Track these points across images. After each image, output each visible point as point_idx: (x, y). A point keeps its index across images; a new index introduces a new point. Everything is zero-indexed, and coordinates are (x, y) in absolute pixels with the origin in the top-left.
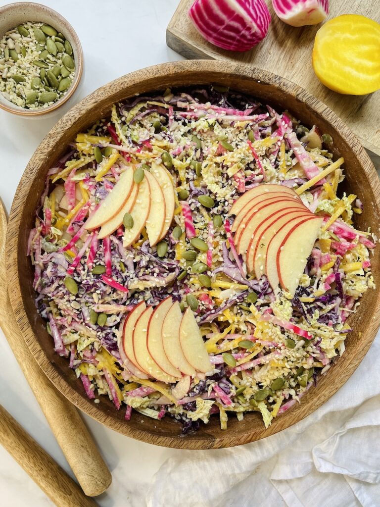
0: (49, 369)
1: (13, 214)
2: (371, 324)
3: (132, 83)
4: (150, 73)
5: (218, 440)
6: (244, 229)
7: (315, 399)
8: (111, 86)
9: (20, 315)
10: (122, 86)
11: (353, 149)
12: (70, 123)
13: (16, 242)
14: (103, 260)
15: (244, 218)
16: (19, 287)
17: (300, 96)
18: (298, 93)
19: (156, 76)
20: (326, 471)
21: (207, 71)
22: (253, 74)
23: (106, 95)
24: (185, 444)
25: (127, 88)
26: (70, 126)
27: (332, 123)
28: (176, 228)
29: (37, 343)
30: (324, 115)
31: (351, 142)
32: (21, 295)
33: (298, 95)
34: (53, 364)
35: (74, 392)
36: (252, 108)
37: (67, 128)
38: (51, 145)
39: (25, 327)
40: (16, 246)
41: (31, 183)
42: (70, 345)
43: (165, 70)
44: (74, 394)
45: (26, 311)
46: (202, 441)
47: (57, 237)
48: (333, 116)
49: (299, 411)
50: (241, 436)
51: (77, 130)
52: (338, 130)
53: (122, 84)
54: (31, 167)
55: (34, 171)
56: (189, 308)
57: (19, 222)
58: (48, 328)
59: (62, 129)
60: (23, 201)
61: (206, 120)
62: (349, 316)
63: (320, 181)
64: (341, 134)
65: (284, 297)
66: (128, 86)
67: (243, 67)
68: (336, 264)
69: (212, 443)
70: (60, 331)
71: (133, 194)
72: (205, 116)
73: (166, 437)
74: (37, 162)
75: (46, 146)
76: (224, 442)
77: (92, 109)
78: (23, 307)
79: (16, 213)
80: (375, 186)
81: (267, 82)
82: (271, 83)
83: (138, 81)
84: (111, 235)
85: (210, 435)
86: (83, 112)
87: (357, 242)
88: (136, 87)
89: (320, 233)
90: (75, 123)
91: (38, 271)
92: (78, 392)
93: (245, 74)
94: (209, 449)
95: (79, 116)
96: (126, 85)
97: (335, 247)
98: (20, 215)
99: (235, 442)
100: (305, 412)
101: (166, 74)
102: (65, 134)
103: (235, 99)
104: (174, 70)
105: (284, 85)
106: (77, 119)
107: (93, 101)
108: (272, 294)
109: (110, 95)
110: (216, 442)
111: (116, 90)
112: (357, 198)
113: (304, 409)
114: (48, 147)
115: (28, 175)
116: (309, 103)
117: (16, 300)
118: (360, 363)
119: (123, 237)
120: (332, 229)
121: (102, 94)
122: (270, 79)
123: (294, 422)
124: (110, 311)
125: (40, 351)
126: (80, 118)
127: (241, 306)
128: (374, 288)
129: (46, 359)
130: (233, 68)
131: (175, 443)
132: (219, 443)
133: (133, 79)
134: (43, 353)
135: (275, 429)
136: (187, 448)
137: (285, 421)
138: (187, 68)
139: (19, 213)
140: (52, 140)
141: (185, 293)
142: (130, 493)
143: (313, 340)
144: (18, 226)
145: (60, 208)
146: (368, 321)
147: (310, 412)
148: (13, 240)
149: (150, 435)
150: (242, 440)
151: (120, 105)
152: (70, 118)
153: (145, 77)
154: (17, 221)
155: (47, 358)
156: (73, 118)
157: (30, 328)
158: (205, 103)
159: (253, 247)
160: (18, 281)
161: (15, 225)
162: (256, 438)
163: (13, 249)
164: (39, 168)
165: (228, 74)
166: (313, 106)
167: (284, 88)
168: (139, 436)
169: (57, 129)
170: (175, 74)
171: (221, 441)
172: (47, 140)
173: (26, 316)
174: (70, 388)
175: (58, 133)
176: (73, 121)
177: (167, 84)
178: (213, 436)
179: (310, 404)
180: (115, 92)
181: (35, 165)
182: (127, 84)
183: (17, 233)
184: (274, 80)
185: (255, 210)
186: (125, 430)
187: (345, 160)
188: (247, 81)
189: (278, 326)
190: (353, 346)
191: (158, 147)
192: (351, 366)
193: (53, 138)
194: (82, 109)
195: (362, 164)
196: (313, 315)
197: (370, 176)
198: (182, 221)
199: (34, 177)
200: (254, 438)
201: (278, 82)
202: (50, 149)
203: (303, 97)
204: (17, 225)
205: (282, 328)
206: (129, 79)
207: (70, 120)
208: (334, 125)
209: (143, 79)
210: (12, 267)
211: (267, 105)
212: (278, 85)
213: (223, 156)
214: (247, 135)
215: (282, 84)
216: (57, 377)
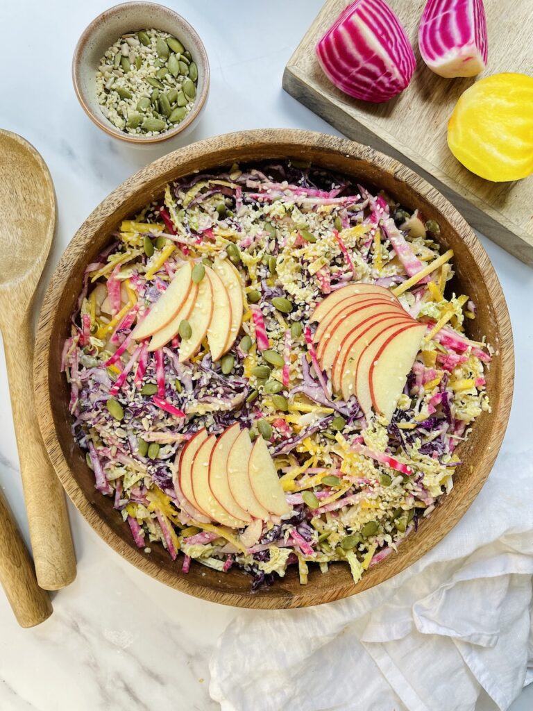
0: (89, 512)
1: (43, 322)
2: (485, 456)
3: (190, 158)
4: (211, 146)
5: (296, 597)
6: (329, 339)
7: (416, 548)
8: (163, 162)
9: (53, 445)
10: (177, 162)
11: (465, 239)
12: (112, 208)
13: (47, 356)
14: (154, 377)
15: (328, 325)
16: (50, 412)
17: (399, 174)
18: (396, 170)
19: (220, 149)
20: (429, 633)
21: (283, 143)
22: (340, 147)
23: (157, 173)
24: (256, 602)
25: (184, 164)
26: (112, 213)
27: (439, 208)
28: (244, 338)
29: (74, 480)
30: (429, 198)
31: (462, 231)
32: (52, 421)
33: (396, 173)
34: (94, 506)
35: (120, 539)
36: (339, 189)
37: (109, 214)
38: (88, 236)
39: (59, 461)
40: (47, 361)
41: (65, 283)
42: (115, 481)
43: (230, 142)
44: (119, 542)
45: (59, 441)
46: (277, 599)
47: (97, 348)
48: (440, 198)
49: (396, 563)
50: (324, 593)
51: (122, 216)
52: (446, 216)
53: (177, 159)
54: (65, 263)
55: (68, 268)
56: (261, 437)
57: (51, 331)
58: (88, 461)
59: (103, 216)
60: (55, 306)
61: (282, 203)
62: (459, 444)
63: (423, 279)
64: (449, 221)
65: (378, 422)
66: (185, 161)
67: (328, 137)
68: (442, 381)
69: (288, 601)
70: (103, 464)
71: (192, 296)
72: (281, 198)
73: (232, 595)
74: (72, 256)
75: (83, 237)
76: (304, 600)
77: (139, 190)
78: (56, 436)
79: (45, 320)
80: (492, 285)
81: (358, 156)
82: (362, 158)
83: (197, 156)
84: (165, 346)
85: (286, 592)
86: (129, 194)
87: (468, 355)
88: (195, 162)
89: (423, 343)
90: (118, 208)
91: (75, 390)
92: (124, 539)
93: (330, 146)
94: (285, 608)
95: (124, 200)
96: (182, 161)
97: (441, 361)
98: (51, 323)
99: (317, 600)
100: (404, 563)
101: (231, 146)
102: (106, 222)
103: (319, 176)
104: (242, 142)
105: (379, 160)
106: (121, 203)
107: (141, 180)
108: (364, 419)
109: (162, 173)
110: (293, 601)
111: (169, 166)
112: (469, 300)
113: (401, 561)
114: (85, 238)
115: (61, 274)
116: (410, 182)
117: (47, 427)
118: (471, 504)
119: (178, 350)
120: (437, 338)
121: (152, 171)
122: (361, 153)
123: (389, 576)
124: (162, 440)
125: (77, 489)
126: (124, 202)
127: (325, 434)
128: (490, 411)
129: (86, 500)
130: (315, 139)
131: (243, 601)
132: (297, 602)
133: (191, 153)
134: (80, 492)
135: (365, 584)
136: (259, 607)
137: (378, 575)
138: (258, 139)
139: (49, 320)
140: (90, 230)
141: (256, 418)
142: (190, 656)
143: (413, 475)
144: (49, 337)
145: (101, 312)
146: (482, 452)
147: (409, 563)
148: (43, 353)
149: (213, 591)
150: (326, 597)
151: (175, 184)
152: (112, 202)
153: (206, 150)
154: (47, 331)
155: (86, 498)
156: (116, 203)
157: (65, 461)
158: (280, 183)
159: (339, 362)
160: (49, 404)
161: (45, 334)
162: (342, 596)
163: (42, 365)
164: (74, 264)
165: (309, 147)
166: (415, 186)
167: (379, 164)
168: (199, 594)
169: (96, 216)
170: (242, 146)
171: (300, 599)
172: (84, 230)
173: (59, 447)
174: (114, 534)
175: (98, 221)
176: (116, 205)
177: (234, 159)
178: (291, 593)
179: (409, 554)
180: (168, 169)
181: (69, 261)
182: (184, 160)
183: (48, 345)
184: (366, 154)
185: (343, 316)
186: (182, 586)
187: (455, 253)
188: (332, 155)
189: (371, 459)
190: (463, 483)
191: (223, 237)
192: (460, 508)
193: (91, 227)
194: (126, 191)
195: (475, 259)
196: (413, 444)
197: (486, 274)
198: (253, 329)
199: (67, 276)
200: (340, 595)
201: (371, 156)
202: (88, 241)
203: (403, 175)
204: (47, 335)
205: (375, 461)
206: (186, 153)
207: (113, 204)
208: (442, 209)
209: (203, 154)
210: (42, 387)
211: (358, 185)
212: (371, 160)
213: (302, 249)
214: (332, 222)
215: (376, 159)
216: (99, 521)
